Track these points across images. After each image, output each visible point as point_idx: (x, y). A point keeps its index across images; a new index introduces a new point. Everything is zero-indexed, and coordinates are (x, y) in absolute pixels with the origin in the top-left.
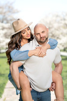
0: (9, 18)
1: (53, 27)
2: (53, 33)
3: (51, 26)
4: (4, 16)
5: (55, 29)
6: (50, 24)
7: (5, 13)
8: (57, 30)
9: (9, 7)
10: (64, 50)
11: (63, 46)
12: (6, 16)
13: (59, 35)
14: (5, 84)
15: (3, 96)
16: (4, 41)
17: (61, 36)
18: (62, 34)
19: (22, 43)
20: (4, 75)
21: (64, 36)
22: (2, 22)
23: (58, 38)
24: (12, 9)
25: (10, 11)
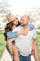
0: (5, 10)
1: (31, 15)
2: (32, 18)
3: (30, 14)
4: (3, 9)
5: (33, 16)
6: (30, 13)
7: (3, 7)
8: (34, 16)
9: (6, 3)
10: (39, 28)
11: (38, 26)
12: (4, 9)
13: (35, 20)
14: (4, 50)
15: (3, 57)
16: (3, 24)
17: (36, 20)
18: (37, 19)
19: (13, 28)
20: (3, 44)
21: (38, 20)
22: (2, 13)
23: (35, 21)
24: (7, 4)
25: (6, 6)
